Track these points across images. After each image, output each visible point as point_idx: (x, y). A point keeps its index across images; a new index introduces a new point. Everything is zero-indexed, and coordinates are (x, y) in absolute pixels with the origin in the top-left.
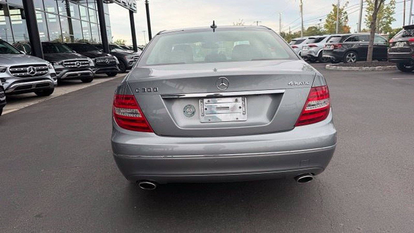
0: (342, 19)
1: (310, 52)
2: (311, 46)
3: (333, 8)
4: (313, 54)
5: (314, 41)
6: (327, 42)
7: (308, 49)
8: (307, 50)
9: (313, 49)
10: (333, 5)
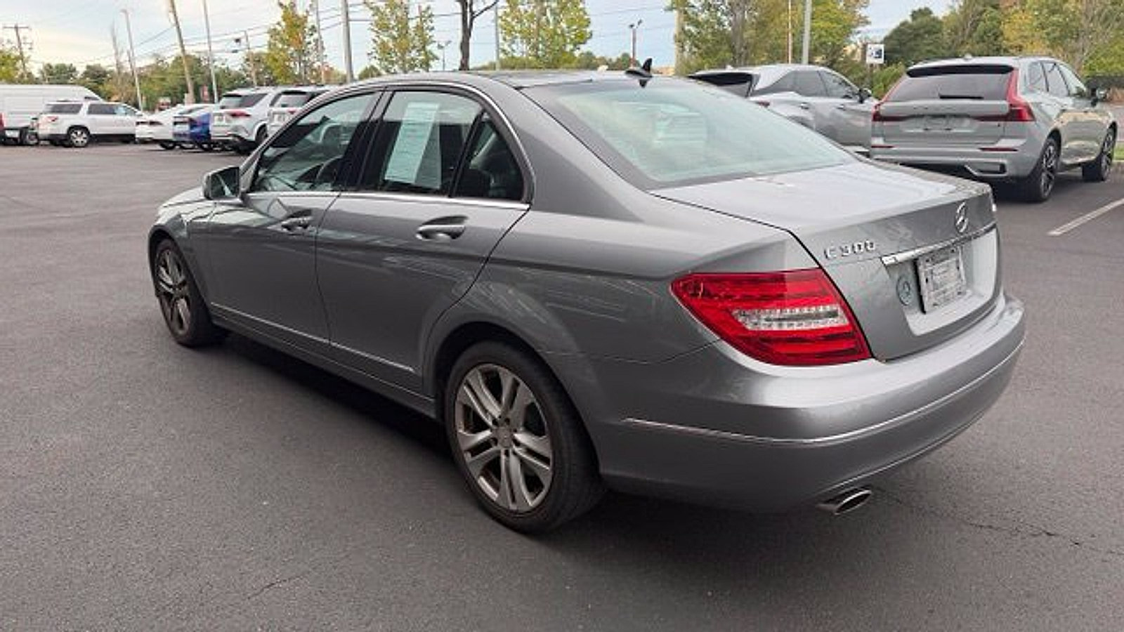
0: (309, 43)
1: (236, 128)
2: (234, 115)
3: (281, 12)
4: (243, 135)
5: (238, 103)
6: (272, 104)
7: (228, 121)
8: (224, 122)
9: (241, 122)
10: (281, 5)
